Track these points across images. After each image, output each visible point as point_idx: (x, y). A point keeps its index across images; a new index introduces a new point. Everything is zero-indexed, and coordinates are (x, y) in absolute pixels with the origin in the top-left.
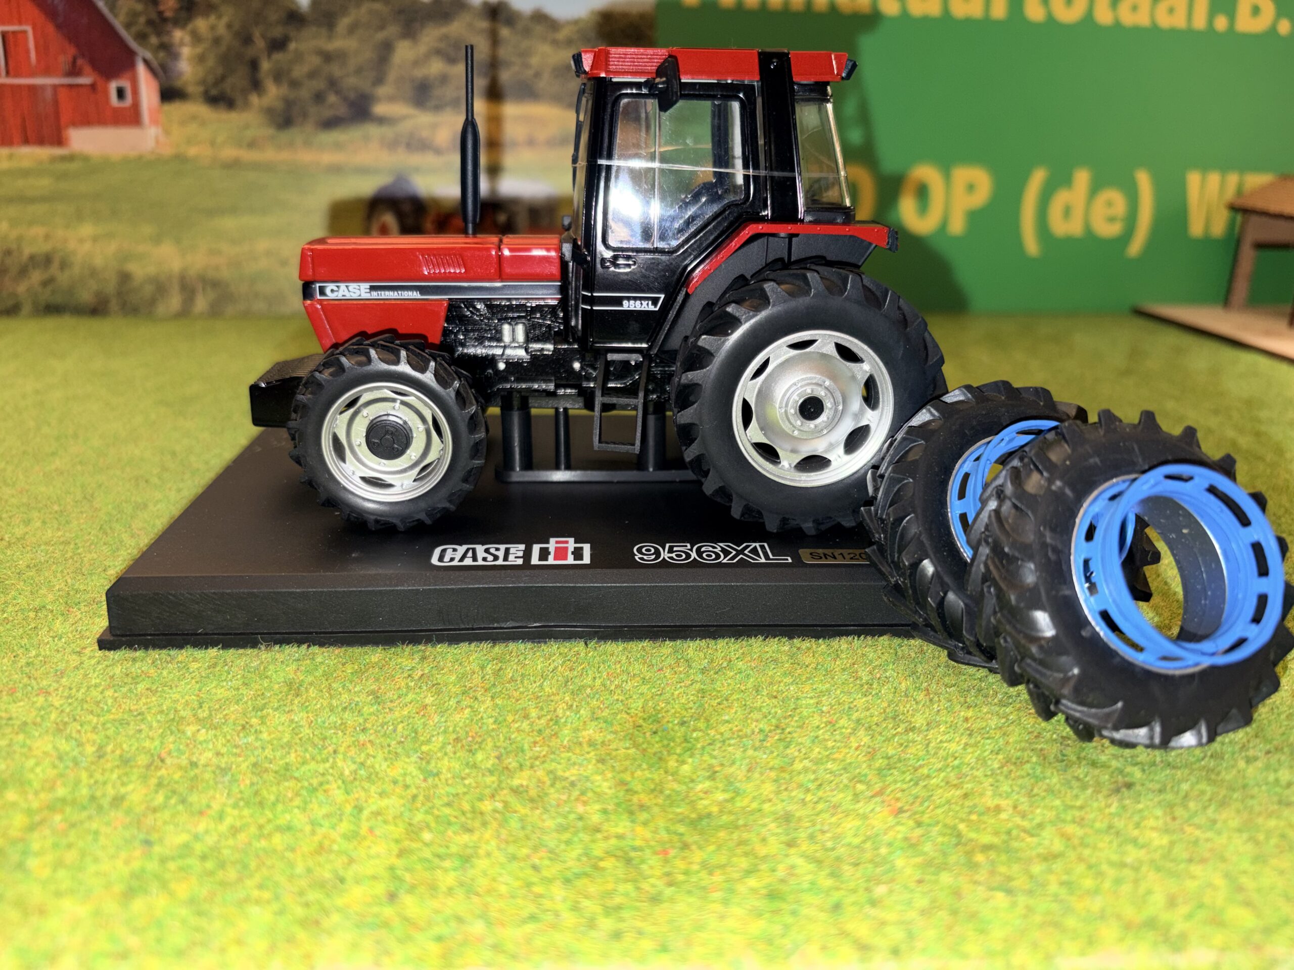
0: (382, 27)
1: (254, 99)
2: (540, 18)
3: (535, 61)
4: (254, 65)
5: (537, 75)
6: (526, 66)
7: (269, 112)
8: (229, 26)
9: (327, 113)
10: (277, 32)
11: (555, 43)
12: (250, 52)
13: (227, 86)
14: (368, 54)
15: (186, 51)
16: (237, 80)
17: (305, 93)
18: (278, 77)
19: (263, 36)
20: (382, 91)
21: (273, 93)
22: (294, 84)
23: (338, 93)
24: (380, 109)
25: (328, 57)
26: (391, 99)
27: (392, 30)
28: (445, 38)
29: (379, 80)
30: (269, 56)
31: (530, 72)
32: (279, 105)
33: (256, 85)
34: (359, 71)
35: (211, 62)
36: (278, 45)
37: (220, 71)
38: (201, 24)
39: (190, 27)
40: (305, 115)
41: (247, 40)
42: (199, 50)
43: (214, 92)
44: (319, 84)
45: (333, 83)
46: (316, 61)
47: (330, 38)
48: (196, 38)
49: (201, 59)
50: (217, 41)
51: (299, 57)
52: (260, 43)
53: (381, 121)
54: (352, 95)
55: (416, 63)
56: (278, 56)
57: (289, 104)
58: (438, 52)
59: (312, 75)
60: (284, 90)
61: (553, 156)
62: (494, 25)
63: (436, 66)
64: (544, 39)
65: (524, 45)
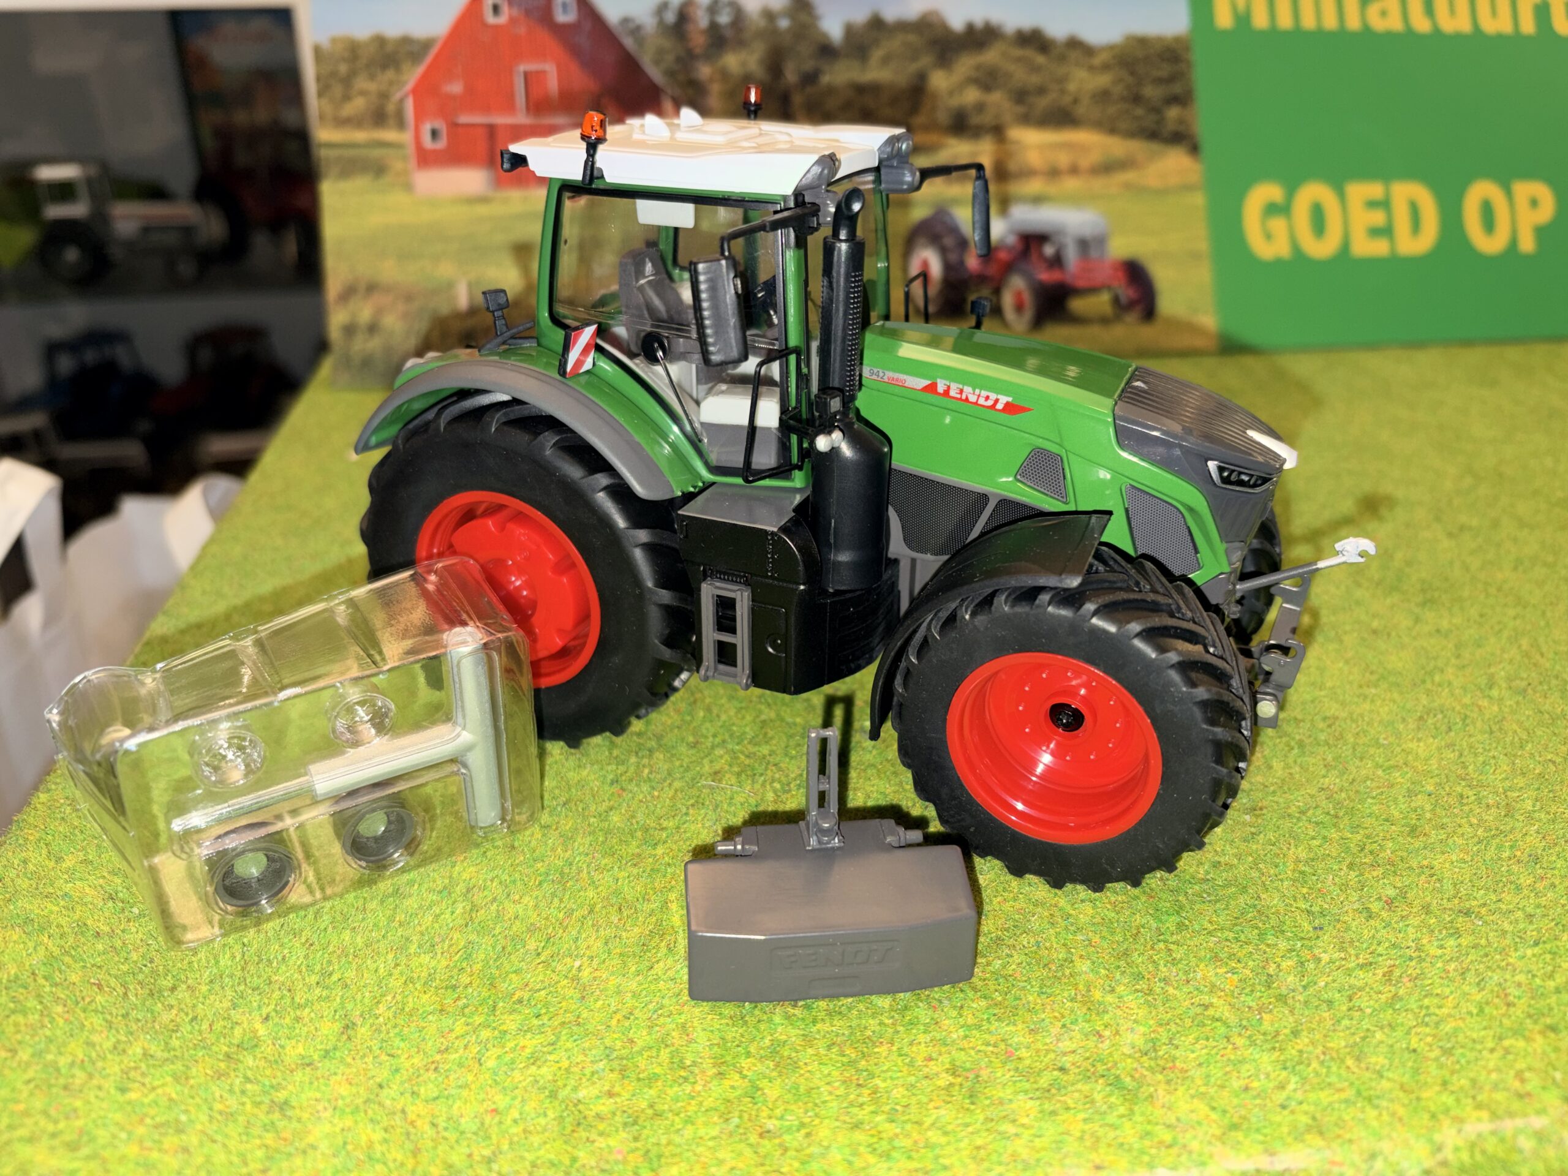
0: (914, 58)
2: (1074, 44)
3: (1072, 87)
4: (786, 100)
5: (1076, 101)
6: (1063, 91)
8: (760, 61)
10: (809, 65)
11: (1091, 68)
12: (781, 87)
14: (903, 84)
15: (715, 88)
18: (810, 111)
19: (795, 70)
20: (919, 120)
25: (860, 89)
26: (927, 129)
27: (925, 60)
28: (978, 68)
29: (914, 111)
30: (801, 89)
31: (1068, 98)
34: (893, 101)
36: (810, 78)
38: (732, 60)
39: (720, 63)
41: (778, 74)
42: (729, 87)
47: (863, 67)
48: (727, 74)
49: (732, 95)
50: (748, 77)
51: (832, 90)
52: (792, 78)
55: (954, 91)
56: (811, 90)
58: (974, 81)
59: (846, 107)
61: (1099, 184)
62: (1029, 53)
63: (972, 96)
64: (1081, 65)
65: (1060, 70)
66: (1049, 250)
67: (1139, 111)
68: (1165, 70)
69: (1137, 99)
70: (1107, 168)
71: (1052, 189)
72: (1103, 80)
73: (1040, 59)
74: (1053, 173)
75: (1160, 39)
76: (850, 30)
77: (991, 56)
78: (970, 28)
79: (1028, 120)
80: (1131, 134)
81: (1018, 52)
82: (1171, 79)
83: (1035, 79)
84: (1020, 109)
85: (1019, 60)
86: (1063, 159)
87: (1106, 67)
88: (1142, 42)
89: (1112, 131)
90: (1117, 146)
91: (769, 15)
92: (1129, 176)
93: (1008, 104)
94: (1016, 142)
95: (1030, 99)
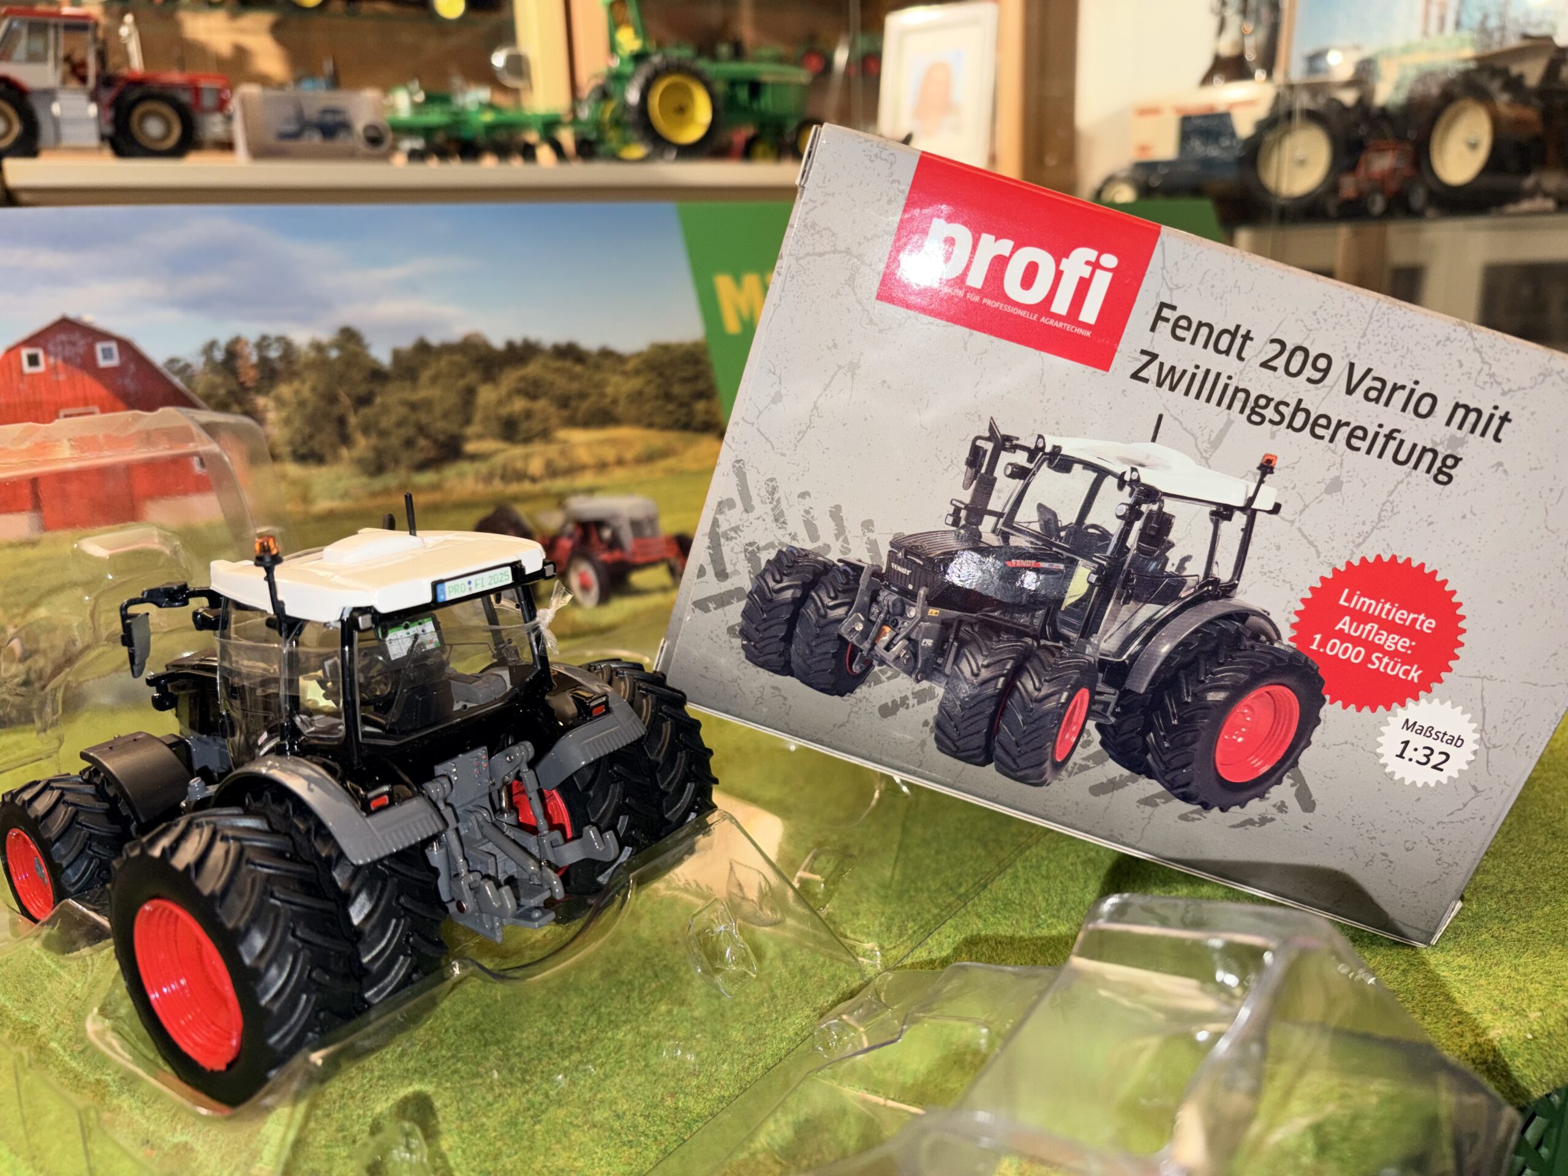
0: (462, 375)
1: (344, 452)
2: (606, 354)
3: (609, 390)
4: (342, 421)
5: (615, 402)
6: (603, 395)
7: (360, 462)
8: (314, 389)
9: (419, 457)
10: (362, 389)
11: (625, 374)
12: (336, 411)
13: (315, 444)
14: (452, 399)
15: (272, 416)
16: (326, 436)
17: (395, 441)
18: (366, 430)
19: (349, 395)
20: (470, 430)
21: (363, 444)
22: (383, 434)
23: (427, 436)
24: (470, 447)
25: (413, 406)
26: (480, 437)
27: (473, 377)
28: (523, 379)
29: (468, 421)
30: (356, 412)
31: (608, 400)
32: (370, 455)
33: (345, 439)
34: (446, 415)
35: (298, 423)
36: (363, 401)
37: (307, 430)
38: (285, 390)
39: (273, 393)
40: (397, 461)
41: (333, 399)
42: (284, 414)
43: (303, 450)
44: (409, 431)
45: (422, 430)
46: (402, 411)
47: (414, 389)
48: (280, 402)
49: (287, 422)
50: (302, 404)
51: (385, 409)
52: (345, 401)
53: (473, 457)
54: (441, 438)
55: (500, 403)
56: (365, 411)
57: (379, 452)
58: (519, 392)
59: (400, 424)
60: (374, 440)
61: (643, 472)
62: (568, 364)
63: (519, 405)
64: (614, 371)
65: (597, 377)
66: (607, 534)
67: (671, 407)
68: (688, 372)
69: (668, 397)
70: (649, 458)
71: (602, 480)
72: (636, 384)
73: (578, 369)
74: (602, 466)
75: (681, 346)
76: (397, 355)
77: (532, 369)
78: (511, 346)
79: (572, 422)
80: (665, 427)
81: (558, 364)
82: (696, 378)
83: (575, 386)
84: (566, 413)
85: (557, 370)
86: (610, 454)
87: (637, 372)
88: (666, 348)
89: (650, 425)
90: (656, 439)
91: (319, 347)
92: (670, 462)
93: (553, 410)
94: (565, 442)
95: (573, 403)
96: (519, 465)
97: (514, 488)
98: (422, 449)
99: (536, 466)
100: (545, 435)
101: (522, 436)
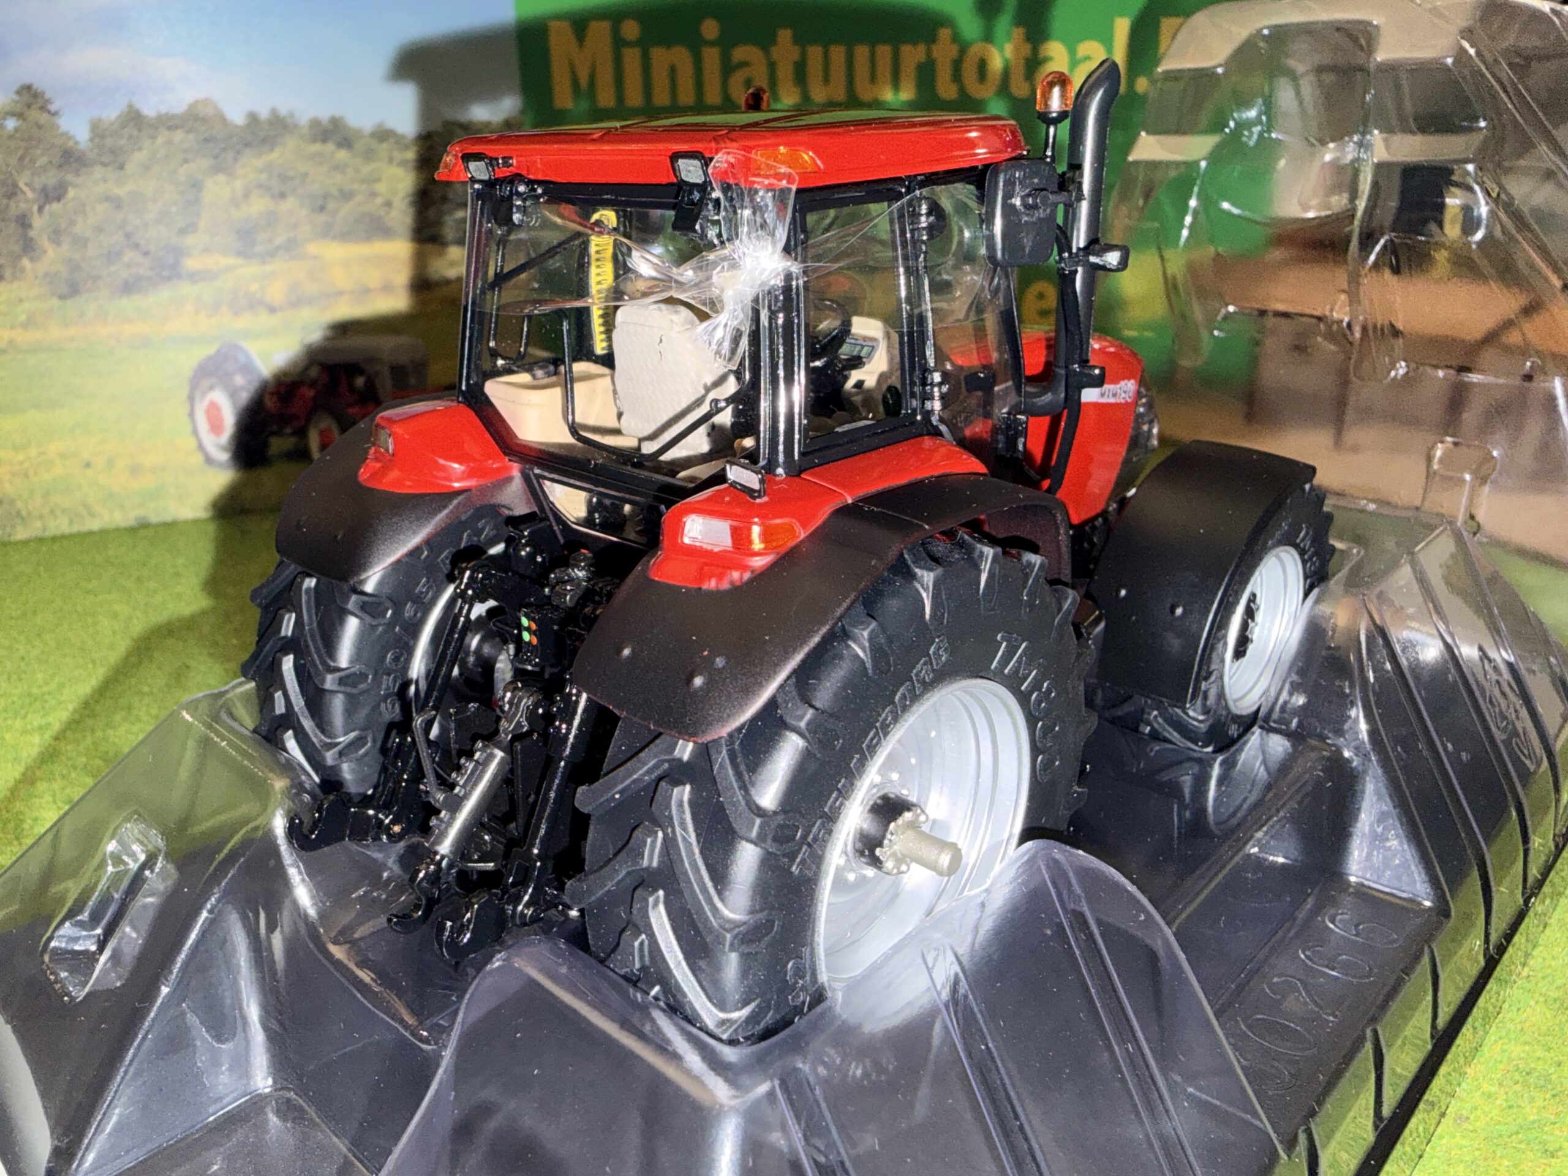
0: (185, 162)
1: (27, 265)
3: (381, 188)
4: (22, 222)
5: (388, 204)
6: (374, 195)
7: (49, 279)
9: (124, 274)
10: (49, 178)
12: (14, 207)
14: (171, 197)
17: (93, 251)
18: (56, 234)
19: (30, 186)
20: (192, 241)
21: (52, 255)
22: (78, 241)
23: (136, 246)
24: (191, 263)
25: (118, 204)
26: (205, 250)
27: (199, 165)
28: (267, 169)
29: (189, 229)
30: (41, 210)
31: (379, 200)
32: (61, 269)
33: (28, 247)
34: (160, 218)
36: (51, 194)
40: (95, 280)
44: (110, 240)
45: (128, 237)
46: (103, 209)
47: (120, 179)
51: (81, 207)
53: (194, 277)
54: (154, 249)
55: (233, 203)
56: (53, 208)
57: (72, 266)
58: (260, 186)
59: (100, 228)
60: (65, 251)
62: (330, 147)
63: (259, 205)
64: (391, 160)
65: (367, 169)
66: (361, 380)
73: (342, 155)
74: (365, 291)
75: (486, 124)
76: (97, 128)
77: (282, 155)
78: (253, 120)
79: (329, 232)
81: (317, 147)
83: (337, 181)
84: (322, 218)
85: (313, 158)
86: (376, 276)
87: (422, 160)
88: (465, 127)
93: (304, 212)
94: (316, 258)
95: (331, 205)
96: (254, 287)
97: (245, 322)
98: (128, 265)
99: (276, 292)
100: (291, 247)
101: (258, 249)
